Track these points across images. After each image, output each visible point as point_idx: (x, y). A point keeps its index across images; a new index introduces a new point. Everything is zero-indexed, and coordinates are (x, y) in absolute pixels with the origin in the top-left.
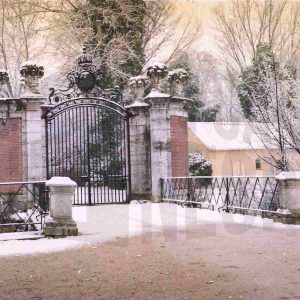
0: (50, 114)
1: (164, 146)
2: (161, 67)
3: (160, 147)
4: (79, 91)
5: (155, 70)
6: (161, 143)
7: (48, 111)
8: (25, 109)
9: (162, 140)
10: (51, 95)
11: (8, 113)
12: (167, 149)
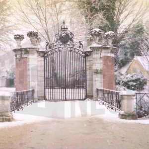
0: (46, 55)
1: (99, 72)
2: (97, 31)
3: (97, 72)
4: (61, 43)
5: (95, 33)
6: (97, 70)
7: (45, 54)
8: (28, 53)
9: (97, 69)
10: (47, 45)
11: (21, 55)
12: (100, 73)
